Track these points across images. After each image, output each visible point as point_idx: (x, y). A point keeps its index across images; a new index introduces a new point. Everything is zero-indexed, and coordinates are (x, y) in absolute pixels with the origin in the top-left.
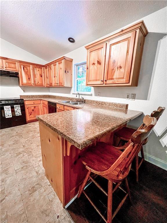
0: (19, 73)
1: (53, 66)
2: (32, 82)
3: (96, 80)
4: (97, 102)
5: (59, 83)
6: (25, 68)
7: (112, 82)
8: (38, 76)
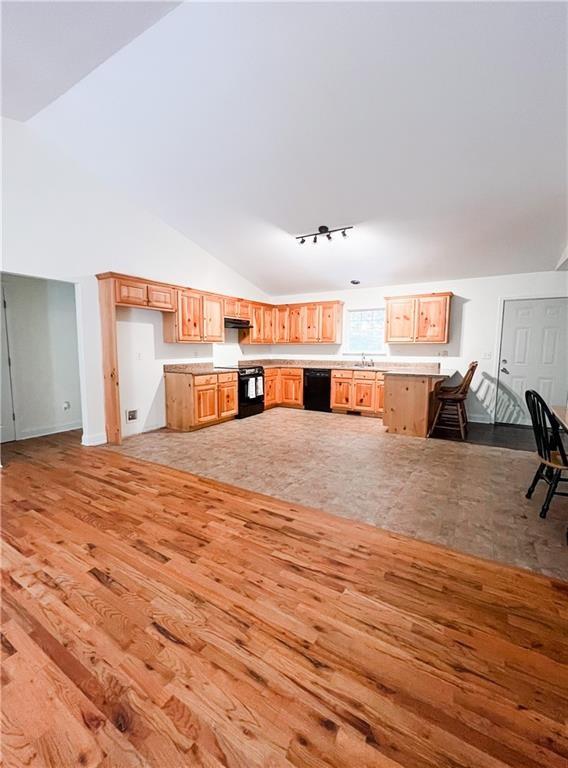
0: (251, 321)
1: (306, 311)
2: (262, 337)
3: (403, 337)
5: (323, 338)
6: (256, 313)
7: (425, 339)
8: (268, 325)
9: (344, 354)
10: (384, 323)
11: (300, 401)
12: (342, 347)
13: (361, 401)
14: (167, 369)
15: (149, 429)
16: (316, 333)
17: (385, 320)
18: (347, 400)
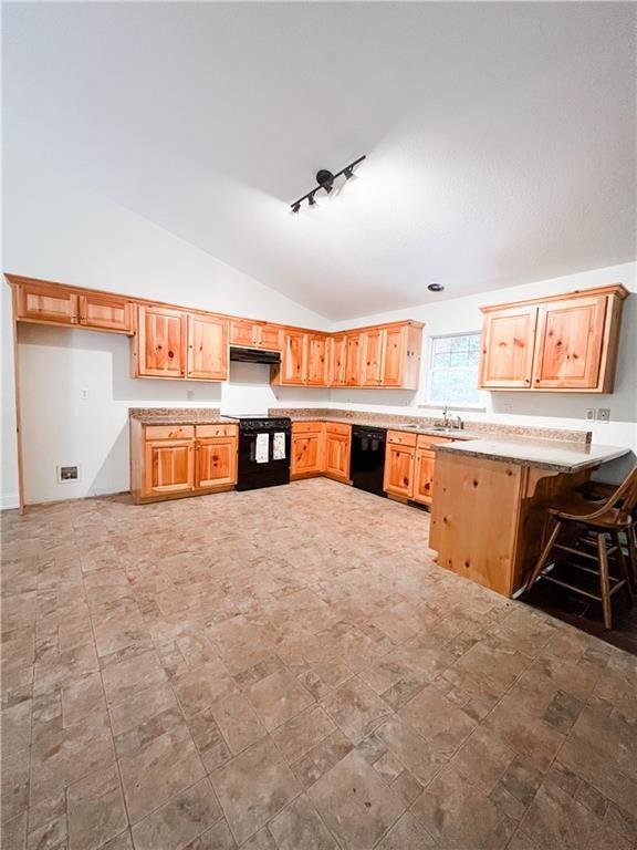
0: (282, 353)
1: (367, 338)
2: (304, 376)
3: (511, 379)
4: (501, 428)
5: (386, 380)
6: (294, 343)
7: (554, 383)
8: (316, 359)
9: (420, 406)
10: (478, 354)
11: (346, 474)
12: (418, 393)
13: (427, 486)
14: (133, 413)
15: (99, 494)
16: (378, 373)
17: (481, 349)
18: (406, 481)
